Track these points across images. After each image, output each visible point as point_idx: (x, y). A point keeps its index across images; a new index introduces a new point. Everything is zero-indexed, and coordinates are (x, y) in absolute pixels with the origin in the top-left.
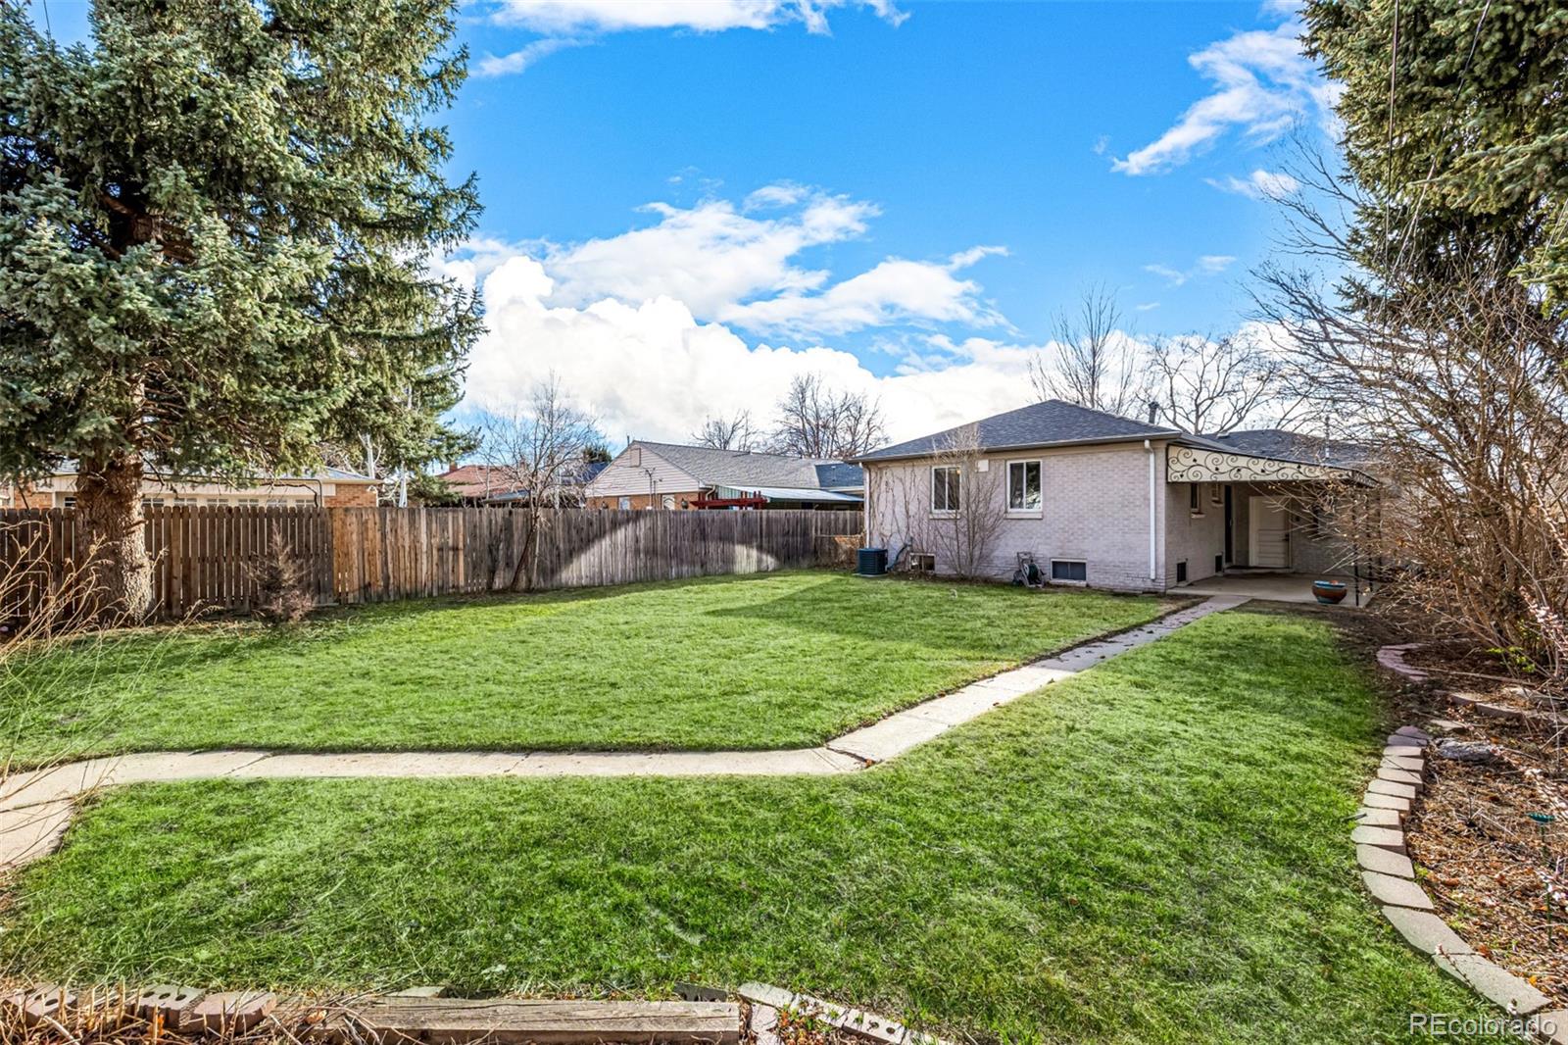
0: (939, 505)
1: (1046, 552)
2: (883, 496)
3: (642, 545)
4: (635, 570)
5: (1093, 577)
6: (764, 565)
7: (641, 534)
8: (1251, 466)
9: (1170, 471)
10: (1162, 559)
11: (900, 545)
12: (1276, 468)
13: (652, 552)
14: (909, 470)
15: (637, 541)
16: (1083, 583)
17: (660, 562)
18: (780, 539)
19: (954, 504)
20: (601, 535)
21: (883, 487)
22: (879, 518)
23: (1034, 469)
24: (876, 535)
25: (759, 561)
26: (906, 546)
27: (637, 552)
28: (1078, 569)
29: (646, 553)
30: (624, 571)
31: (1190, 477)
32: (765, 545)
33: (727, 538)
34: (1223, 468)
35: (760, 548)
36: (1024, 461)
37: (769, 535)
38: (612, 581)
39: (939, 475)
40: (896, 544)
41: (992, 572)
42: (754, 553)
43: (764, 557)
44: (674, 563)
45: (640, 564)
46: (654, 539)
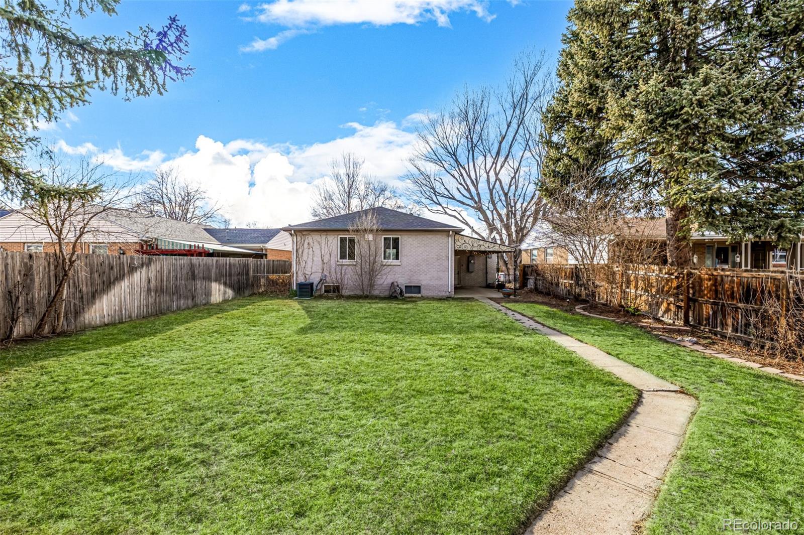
0: (341, 258)
1: (402, 281)
2: (306, 251)
3: (152, 285)
4: (147, 306)
5: (424, 292)
6: (227, 296)
7: (152, 275)
8: (485, 245)
9: (456, 245)
10: (453, 282)
11: (318, 279)
12: (492, 246)
13: (160, 291)
14: (323, 237)
15: (149, 281)
16: (419, 295)
17: (167, 298)
18: (236, 278)
19: (352, 257)
20: (120, 278)
21: (306, 245)
22: (303, 264)
23: (396, 241)
24: (300, 274)
25: (225, 293)
26: (321, 280)
27: (149, 290)
28: (418, 289)
29: (156, 291)
30: (139, 307)
31: (463, 248)
32: (228, 282)
33: (208, 278)
34: (475, 245)
35: (225, 284)
36: (391, 236)
37: (230, 275)
38: (130, 317)
39: (343, 241)
40: (315, 279)
41: (376, 292)
42: (222, 287)
43: (227, 290)
44: (175, 298)
45: (151, 300)
46: (162, 280)
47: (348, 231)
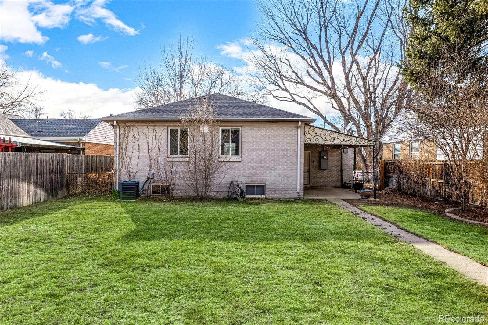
0: (173, 151)
1: (243, 180)
2: (130, 145)
5: (269, 193)
6: (38, 198)
8: (339, 137)
9: (306, 138)
10: (303, 181)
11: (145, 178)
12: (348, 139)
14: (151, 129)
16: (263, 197)
18: (48, 177)
19: (184, 151)
21: (130, 138)
22: (127, 160)
23: (236, 133)
24: (123, 172)
25: (35, 194)
26: (148, 179)
28: (261, 189)
31: (314, 141)
32: (39, 181)
34: (328, 138)
35: (36, 184)
36: (230, 128)
37: (41, 173)
39: (173, 133)
40: (141, 177)
41: (212, 194)
42: (32, 188)
43: (38, 191)
47: (179, 121)
